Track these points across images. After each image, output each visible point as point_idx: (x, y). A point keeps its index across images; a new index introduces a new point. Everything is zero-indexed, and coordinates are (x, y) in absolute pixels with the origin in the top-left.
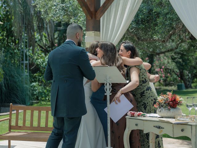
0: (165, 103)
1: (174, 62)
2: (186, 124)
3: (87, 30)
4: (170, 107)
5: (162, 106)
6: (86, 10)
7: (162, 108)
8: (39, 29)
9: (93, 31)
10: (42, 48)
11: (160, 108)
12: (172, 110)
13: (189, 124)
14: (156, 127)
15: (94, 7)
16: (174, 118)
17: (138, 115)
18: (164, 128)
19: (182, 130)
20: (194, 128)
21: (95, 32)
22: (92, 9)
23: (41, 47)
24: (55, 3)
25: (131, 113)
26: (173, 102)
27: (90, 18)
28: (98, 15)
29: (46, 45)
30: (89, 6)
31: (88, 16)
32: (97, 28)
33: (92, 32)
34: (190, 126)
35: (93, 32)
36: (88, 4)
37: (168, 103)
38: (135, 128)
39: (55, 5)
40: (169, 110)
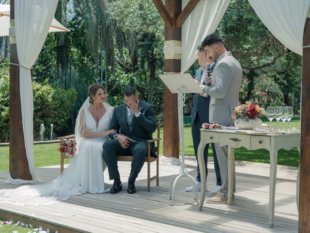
0: (243, 113)
1: (277, 82)
2: (264, 135)
3: (166, 39)
4: (249, 118)
5: (240, 117)
6: (165, 16)
7: (240, 119)
8: (118, 44)
10: (123, 67)
11: (237, 119)
12: (250, 121)
13: (267, 135)
14: (233, 139)
15: (174, 12)
16: (252, 130)
17: (213, 127)
18: (240, 141)
19: (260, 142)
20: (273, 139)
21: (175, 41)
23: (121, 65)
24: (132, 10)
25: (205, 125)
26: (252, 112)
27: (170, 25)
28: (178, 22)
29: (127, 63)
30: (168, 11)
31: (168, 22)
33: (171, 41)
34: (269, 138)
35: (173, 41)
36: (167, 8)
37: (247, 113)
38: (210, 141)
39: (132, 12)
40: (247, 120)
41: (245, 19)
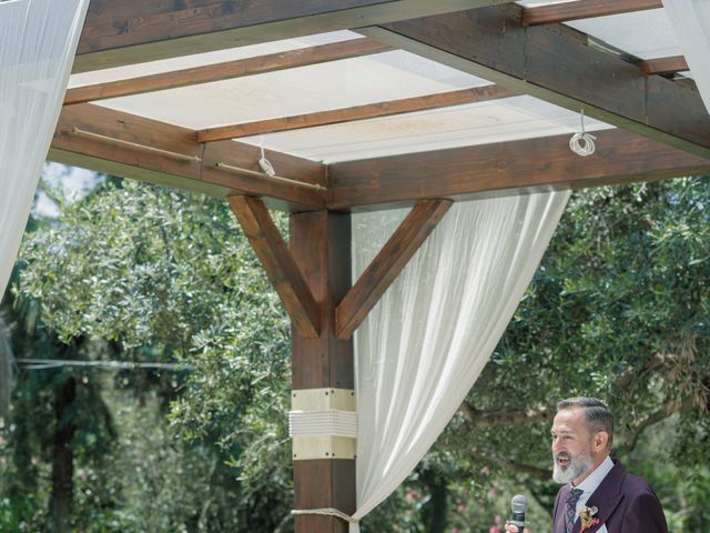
3: (300, 383)
6: (296, 299)
9: (324, 386)
15: (328, 283)
21: (335, 390)
22: (319, 293)
27: (313, 332)
28: (345, 320)
30: (305, 279)
31: (305, 322)
32: (341, 373)
33: (320, 391)
35: (328, 390)
41: (566, 297)
